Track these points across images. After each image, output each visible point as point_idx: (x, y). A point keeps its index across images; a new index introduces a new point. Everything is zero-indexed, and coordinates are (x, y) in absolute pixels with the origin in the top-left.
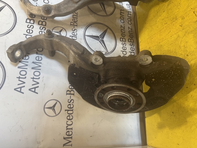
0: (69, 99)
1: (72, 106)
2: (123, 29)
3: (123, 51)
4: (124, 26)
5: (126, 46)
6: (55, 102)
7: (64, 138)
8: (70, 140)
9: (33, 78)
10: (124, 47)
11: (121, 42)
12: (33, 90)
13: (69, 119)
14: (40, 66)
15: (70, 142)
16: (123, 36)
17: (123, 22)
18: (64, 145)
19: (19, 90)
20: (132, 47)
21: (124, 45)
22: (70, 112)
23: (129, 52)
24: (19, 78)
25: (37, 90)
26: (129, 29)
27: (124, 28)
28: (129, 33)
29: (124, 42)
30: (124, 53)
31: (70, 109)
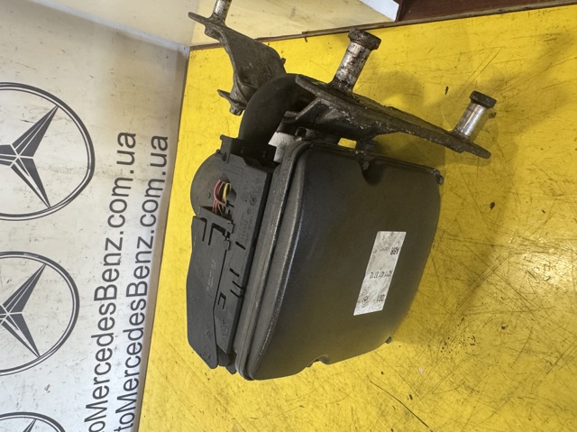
2: (116, 251)
3: (100, 336)
4: (121, 239)
5: (113, 316)
10: (106, 319)
11: (99, 302)
16: (110, 280)
17: (119, 221)
20: (138, 311)
21: (106, 312)
23: (124, 331)
26: (138, 247)
27: (119, 248)
28: (138, 261)
29: (106, 303)
30: (104, 340)
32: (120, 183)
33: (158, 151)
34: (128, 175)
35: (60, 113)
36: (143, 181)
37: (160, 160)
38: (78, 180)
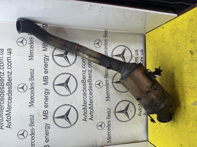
0: (108, 120)
1: (110, 124)
6: (101, 123)
7: (107, 139)
8: (110, 139)
9: (90, 113)
12: (91, 119)
13: (109, 130)
14: (93, 106)
15: (110, 140)
18: (108, 142)
19: (85, 120)
22: (109, 127)
24: (84, 114)
25: (93, 119)
31: (109, 125)
32: (137, 58)
33: (142, 52)
34: (137, 57)
35: (127, 48)
36: (140, 58)
37: (142, 54)
38: (130, 59)
